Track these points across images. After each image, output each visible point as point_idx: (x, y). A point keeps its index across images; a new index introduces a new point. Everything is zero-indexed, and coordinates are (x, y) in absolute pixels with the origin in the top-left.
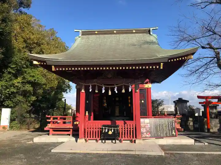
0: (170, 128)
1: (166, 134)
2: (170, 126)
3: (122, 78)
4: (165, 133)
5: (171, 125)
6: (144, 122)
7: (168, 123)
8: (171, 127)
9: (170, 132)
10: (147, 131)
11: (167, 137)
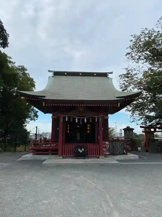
3: (89, 111)
4: (119, 151)
5: (123, 146)
6: (105, 143)
9: (123, 151)
10: (107, 150)
11: (120, 154)
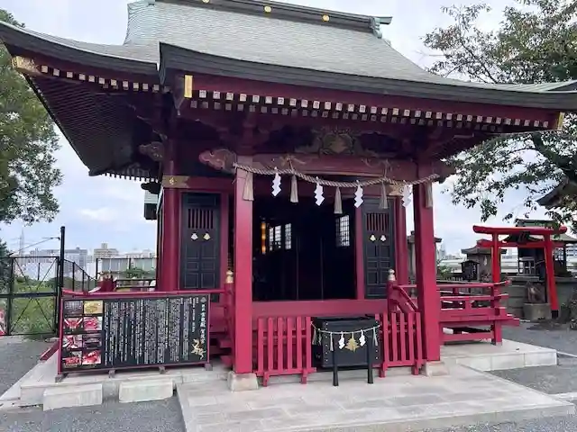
0: (186, 333)
1: (168, 352)
2: (186, 323)
5: (191, 321)
7: (182, 313)
8: (190, 327)
9: (186, 345)
10: (90, 345)
